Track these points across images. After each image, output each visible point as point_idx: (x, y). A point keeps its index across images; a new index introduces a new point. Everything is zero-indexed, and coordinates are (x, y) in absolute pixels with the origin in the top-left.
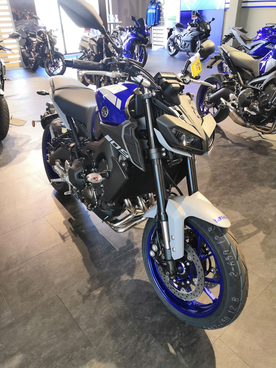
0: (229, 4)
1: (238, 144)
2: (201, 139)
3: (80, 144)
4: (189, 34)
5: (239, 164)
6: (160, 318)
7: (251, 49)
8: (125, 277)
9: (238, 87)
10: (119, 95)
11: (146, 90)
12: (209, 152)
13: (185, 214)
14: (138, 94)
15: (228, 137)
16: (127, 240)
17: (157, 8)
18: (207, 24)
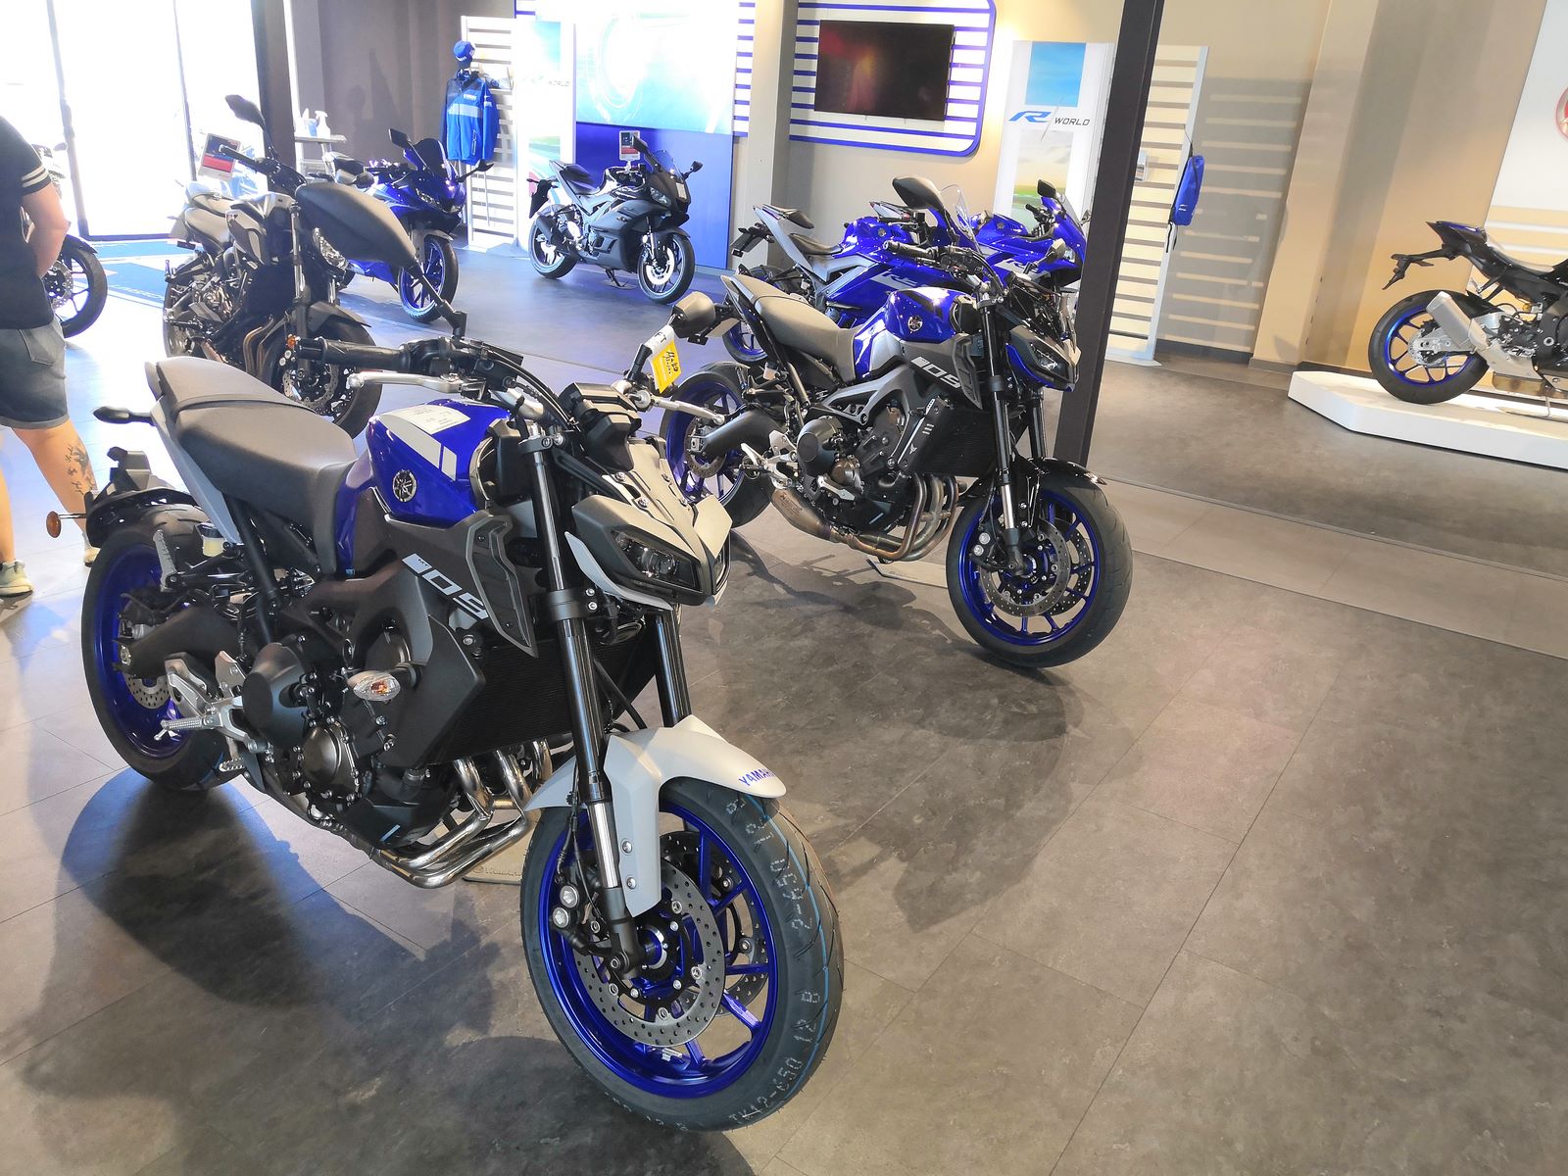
0: (747, 123)
1: (808, 596)
2: (695, 562)
3: (280, 593)
4: (613, 206)
5: (812, 657)
6: (591, 1134)
7: (829, 282)
8: (459, 1036)
9: (792, 412)
10: (446, 438)
11: (534, 428)
12: (717, 597)
13: (660, 774)
14: (503, 436)
15: (772, 572)
16: (451, 921)
17: (486, 103)
18: (677, 180)
